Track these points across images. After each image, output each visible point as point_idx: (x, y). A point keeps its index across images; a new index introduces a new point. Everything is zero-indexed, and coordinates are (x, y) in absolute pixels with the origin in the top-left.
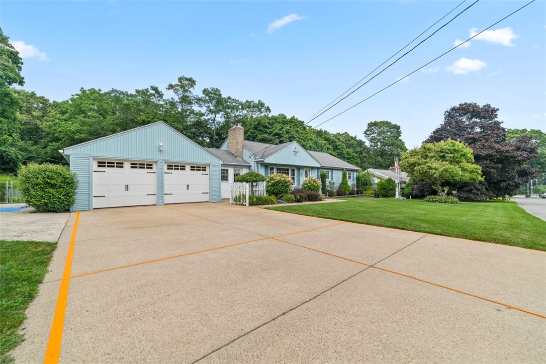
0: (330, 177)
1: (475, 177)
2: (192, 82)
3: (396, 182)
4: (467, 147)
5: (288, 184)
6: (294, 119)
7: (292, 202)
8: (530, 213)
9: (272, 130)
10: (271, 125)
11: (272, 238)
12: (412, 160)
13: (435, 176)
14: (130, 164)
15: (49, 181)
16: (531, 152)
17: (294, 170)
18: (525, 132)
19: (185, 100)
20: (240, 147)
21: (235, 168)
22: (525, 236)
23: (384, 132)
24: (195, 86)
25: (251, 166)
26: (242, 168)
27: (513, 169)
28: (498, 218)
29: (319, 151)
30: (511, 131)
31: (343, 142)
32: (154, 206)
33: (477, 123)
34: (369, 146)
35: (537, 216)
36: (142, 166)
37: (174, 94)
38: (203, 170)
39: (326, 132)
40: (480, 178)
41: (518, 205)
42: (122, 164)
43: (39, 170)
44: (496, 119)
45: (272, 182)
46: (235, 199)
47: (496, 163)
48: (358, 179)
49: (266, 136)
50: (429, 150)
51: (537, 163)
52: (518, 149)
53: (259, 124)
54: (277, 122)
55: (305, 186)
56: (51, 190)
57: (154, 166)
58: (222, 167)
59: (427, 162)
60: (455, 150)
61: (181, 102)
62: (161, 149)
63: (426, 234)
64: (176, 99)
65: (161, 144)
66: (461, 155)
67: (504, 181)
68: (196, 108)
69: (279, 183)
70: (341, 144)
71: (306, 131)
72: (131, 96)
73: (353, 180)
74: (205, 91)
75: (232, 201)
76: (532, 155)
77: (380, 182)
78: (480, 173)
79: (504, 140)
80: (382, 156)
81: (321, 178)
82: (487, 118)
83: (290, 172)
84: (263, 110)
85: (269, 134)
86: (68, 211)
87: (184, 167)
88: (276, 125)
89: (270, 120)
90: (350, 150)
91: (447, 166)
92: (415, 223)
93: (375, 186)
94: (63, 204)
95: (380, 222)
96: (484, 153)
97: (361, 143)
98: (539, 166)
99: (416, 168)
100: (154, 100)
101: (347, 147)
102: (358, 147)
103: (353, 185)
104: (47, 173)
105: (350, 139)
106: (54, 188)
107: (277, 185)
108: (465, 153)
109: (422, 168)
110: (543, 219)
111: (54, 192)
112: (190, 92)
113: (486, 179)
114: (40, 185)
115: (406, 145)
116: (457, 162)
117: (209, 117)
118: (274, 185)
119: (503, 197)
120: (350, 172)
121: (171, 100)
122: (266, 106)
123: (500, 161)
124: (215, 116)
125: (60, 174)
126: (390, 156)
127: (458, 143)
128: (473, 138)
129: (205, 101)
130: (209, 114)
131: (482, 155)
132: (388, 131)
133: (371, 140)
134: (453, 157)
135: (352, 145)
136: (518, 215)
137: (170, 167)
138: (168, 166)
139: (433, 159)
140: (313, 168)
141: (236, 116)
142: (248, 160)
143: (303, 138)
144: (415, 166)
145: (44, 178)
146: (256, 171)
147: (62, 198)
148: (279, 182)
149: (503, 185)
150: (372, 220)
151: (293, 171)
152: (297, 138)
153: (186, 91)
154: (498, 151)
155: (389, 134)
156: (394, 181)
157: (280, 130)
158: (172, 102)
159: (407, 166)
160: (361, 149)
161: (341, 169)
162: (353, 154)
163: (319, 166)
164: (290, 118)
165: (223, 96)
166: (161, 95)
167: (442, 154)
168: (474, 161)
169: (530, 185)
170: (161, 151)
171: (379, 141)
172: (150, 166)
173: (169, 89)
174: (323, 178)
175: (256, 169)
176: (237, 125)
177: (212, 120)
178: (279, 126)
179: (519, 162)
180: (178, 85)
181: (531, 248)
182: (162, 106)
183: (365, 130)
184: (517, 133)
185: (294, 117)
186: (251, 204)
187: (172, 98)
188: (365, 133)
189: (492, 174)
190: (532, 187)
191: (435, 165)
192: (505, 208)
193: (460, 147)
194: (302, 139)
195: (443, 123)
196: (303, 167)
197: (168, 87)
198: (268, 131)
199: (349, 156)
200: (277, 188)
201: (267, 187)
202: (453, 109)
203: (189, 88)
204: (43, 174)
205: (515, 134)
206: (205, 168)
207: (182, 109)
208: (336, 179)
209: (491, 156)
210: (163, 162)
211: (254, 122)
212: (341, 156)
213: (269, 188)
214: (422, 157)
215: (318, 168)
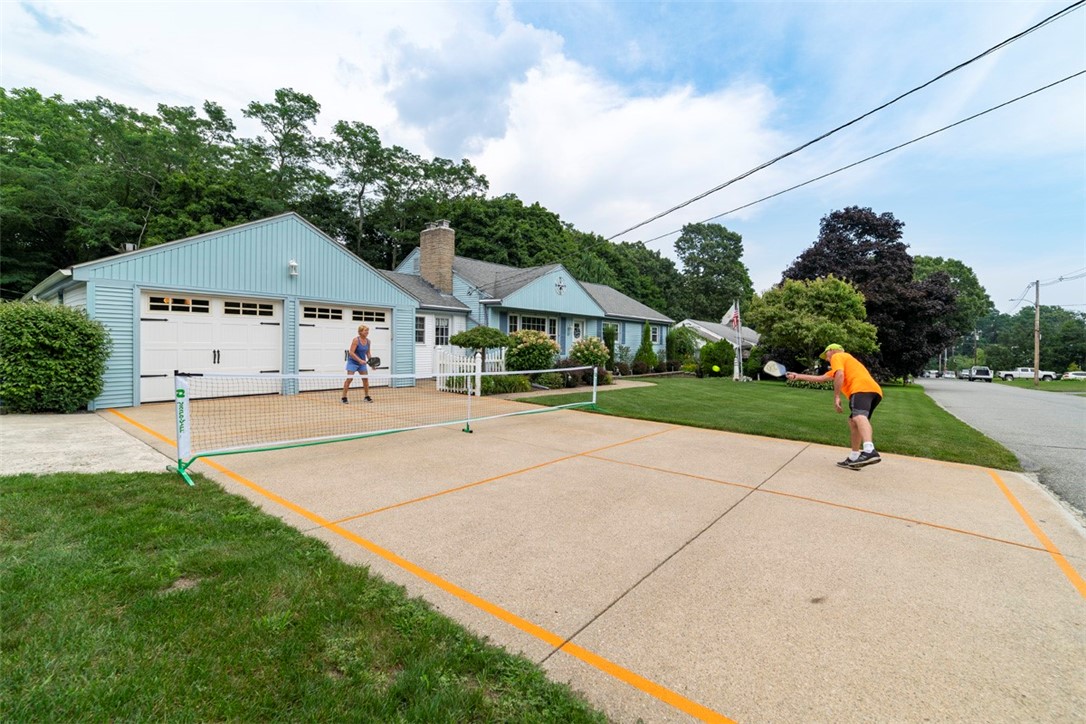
0: (620, 336)
1: (867, 345)
2: (310, 106)
3: (735, 346)
4: (856, 292)
5: (551, 351)
6: (540, 209)
7: (557, 388)
8: (942, 407)
9: (492, 230)
10: (490, 218)
11: (583, 454)
12: (770, 310)
13: (806, 341)
14: (223, 304)
15: (47, 342)
16: (946, 302)
17: (555, 321)
18: (940, 263)
19: (291, 144)
20: (446, 270)
21: (440, 314)
22: (935, 443)
23: (712, 247)
24: (316, 114)
25: (471, 312)
26: (452, 316)
27: (921, 330)
28: (900, 417)
29: (593, 282)
30: (920, 260)
31: (633, 262)
32: (275, 397)
33: (871, 245)
34: (683, 273)
35: (950, 412)
36: (250, 309)
37: (264, 128)
38: (378, 320)
39: (601, 238)
40: (874, 347)
41: (926, 393)
42: (207, 303)
43: (22, 316)
44: (900, 240)
45: (519, 346)
46: (449, 382)
47: (896, 318)
48: (670, 341)
49: (480, 241)
50: (798, 293)
51: (955, 319)
52: (929, 295)
53: (465, 214)
54: (502, 213)
55: (579, 354)
56: (52, 363)
57: (276, 310)
58: (417, 312)
59: (794, 316)
60: (838, 296)
61: (280, 149)
62: (294, 273)
63: (808, 444)
64: (270, 140)
65: (294, 264)
66: (848, 306)
67: (908, 350)
68: (316, 165)
69: (534, 350)
70: (629, 267)
71: (562, 236)
72: (145, 119)
73: (661, 344)
74: (341, 128)
75: (440, 385)
76: (947, 307)
77: (707, 346)
78: (875, 337)
79: (910, 278)
80: (706, 293)
81: (604, 338)
82: (886, 237)
83: (547, 326)
84: (471, 182)
85: (487, 238)
86: (83, 409)
87: (340, 312)
88: (501, 219)
89: (489, 207)
90: (648, 279)
91: (825, 325)
92: (788, 425)
93: (697, 355)
94: (78, 395)
95: (736, 426)
96: (879, 299)
97: (668, 265)
98: (958, 325)
99: (775, 326)
100: (208, 137)
101: (641, 273)
102: (661, 272)
103: (661, 352)
104: (43, 324)
105: (648, 256)
106: (57, 358)
107: (529, 353)
108: (854, 302)
109: (786, 326)
110: (957, 417)
111: (58, 369)
112: (304, 128)
113: (881, 347)
114: (24, 350)
115: (749, 274)
116: (840, 317)
117: (347, 189)
118: (524, 352)
119: (905, 378)
120: (655, 327)
121: (256, 142)
122: (478, 174)
123: (902, 315)
124: (363, 188)
125: (74, 328)
126: (721, 294)
127: (843, 283)
128: (863, 272)
129: (339, 152)
130: (348, 181)
131: (876, 303)
132: (719, 246)
133: (687, 261)
134: (835, 309)
135: (652, 268)
136: (926, 410)
137: (310, 312)
138: (306, 309)
139: (804, 311)
140: (589, 319)
141: (411, 193)
142: (465, 299)
143: (556, 250)
144: (773, 322)
145: (35, 335)
146: (482, 322)
147: (78, 379)
148: (533, 347)
149: (906, 356)
150: (722, 422)
151: (553, 323)
152: (546, 251)
153: (295, 125)
154: (901, 297)
155: (720, 250)
156: (732, 346)
157: (511, 231)
158: (256, 147)
159: (761, 322)
160: (669, 278)
161: (642, 322)
162: (652, 287)
163: (602, 315)
164: (529, 206)
165: (383, 146)
166: (228, 127)
167: (818, 302)
168: (866, 316)
169: (943, 356)
170: (291, 276)
171: (702, 263)
172: (267, 310)
173: (250, 114)
174: (609, 337)
175: (483, 317)
176: (441, 223)
177: (354, 197)
178: (508, 222)
179: (929, 319)
180: (274, 109)
181: (941, 459)
182: (227, 151)
183: (676, 240)
184: (928, 264)
185: (537, 204)
186: (485, 392)
187: (259, 139)
188: (677, 246)
189: (890, 338)
190: (946, 359)
191: (807, 321)
192: (907, 397)
193: (847, 291)
194: (555, 253)
195: (818, 240)
196: (572, 317)
197: (247, 108)
198: (486, 231)
199: (645, 291)
200: (529, 359)
201: (509, 355)
202: (836, 216)
203: (302, 119)
204: (32, 325)
205: (925, 266)
206: (383, 315)
207: (283, 167)
208: (630, 340)
209: (891, 305)
210: (298, 302)
211: (454, 210)
212: (630, 290)
213: (513, 359)
214: (786, 305)
215: (599, 319)
